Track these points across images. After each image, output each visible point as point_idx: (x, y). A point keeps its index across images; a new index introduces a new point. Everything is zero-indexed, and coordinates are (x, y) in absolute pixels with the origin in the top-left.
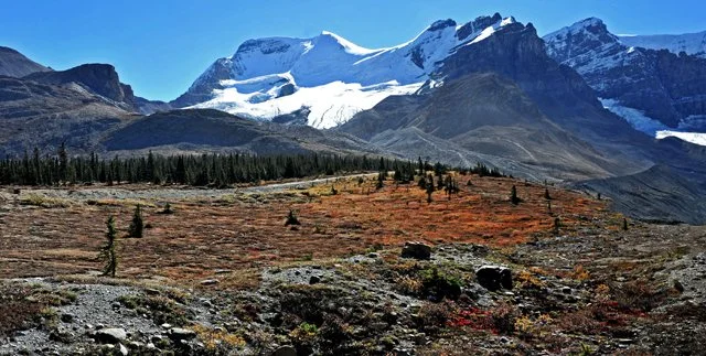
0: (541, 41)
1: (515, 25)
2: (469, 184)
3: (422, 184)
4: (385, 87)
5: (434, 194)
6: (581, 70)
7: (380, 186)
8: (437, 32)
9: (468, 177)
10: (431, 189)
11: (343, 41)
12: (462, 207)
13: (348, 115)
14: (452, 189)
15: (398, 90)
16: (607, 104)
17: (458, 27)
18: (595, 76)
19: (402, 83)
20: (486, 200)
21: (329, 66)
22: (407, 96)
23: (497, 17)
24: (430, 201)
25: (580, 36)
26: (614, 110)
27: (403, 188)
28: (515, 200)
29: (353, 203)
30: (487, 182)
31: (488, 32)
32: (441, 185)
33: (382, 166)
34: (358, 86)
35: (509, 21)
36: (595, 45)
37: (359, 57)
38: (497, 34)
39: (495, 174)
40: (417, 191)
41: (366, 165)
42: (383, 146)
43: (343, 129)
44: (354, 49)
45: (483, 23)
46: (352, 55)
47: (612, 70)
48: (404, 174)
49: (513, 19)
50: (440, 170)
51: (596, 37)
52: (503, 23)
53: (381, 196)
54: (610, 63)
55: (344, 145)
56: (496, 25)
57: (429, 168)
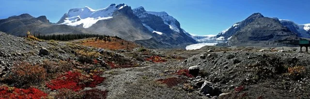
0: (132, 10)
1: (127, 6)
2: (114, 40)
3: (104, 40)
4: (98, 19)
5: (106, 42)
6: (139, 17)
7: (96, 40)
8: (112, 6)
11: (89, 9)
14: (110, 41)
15: (100, 19)
16: (144, 25)
17: (116, 6)
18: (142, 18)
19: (101, 17)
21: (87, 14)
22: (102, 20)
23: (124, 4)
25: (139, 10)
26: (146, 26)
27: (100, 41)
29: (91, 44)
30: (119, 40)
31: (122, 7)
32: (107, 40)
33: (97, 36)
34: (93, 18)
36: (142, 12)
37: (93, 12)
39: (120, 39)
40: (103, 41)
41: (94, 36)
42: (98, 32)
43: (90, 28)
44: (92, 10)
45: (121, 5)
47: (145, 18)
48: (101, 37)
50: (108, 37)
52: (125, 6)
53: (96, 42)
54: (145, 16)
57: (106, 36)
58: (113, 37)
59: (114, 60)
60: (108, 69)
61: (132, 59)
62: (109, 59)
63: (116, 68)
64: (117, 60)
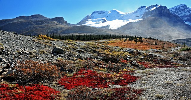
0: (169, 10)
1: (161, 7)
2: (147, 41)
3: (135, 41)
4: (128, 21)
5: (137, 43)
6: (179, 16)
7: (125, 41)
8: (141, 9)
9: (147, 40)
10: (137, 42)
12: (143, 45)
13: (119, 26)
14: (142, 42)
15: (131, 21)
16: (186, 23)
17: (146, 8)
18: (184, 16)
20: (149, 44)
22: (134, 22)
23: (157, 5)
24: (136, 44)
25: (179, 8)
26: (189, 24)
27: (130, 41)
28: (156, 44)
29: (118, 44)
30: (151, 41)
32: (139, 41)
33: (127, 37)
34: (122, 20)
35: (160, 6)
36: (183, 10)
37: (122, 14)
38: (157, 8)
39: (154, 39)
40: (133, 42)
41: (123, 37)
42: (128, 33)
43: (118, 29)
45: (153, 6)
46: (121, 14)
47: (188, 15)
48: (131, 39)
49: (161, 5)
50: (140, 38)
51: (184, 8)
52: (158, 6)
53: (125, 43)
54: (188, 14)
55: (118, 33)
56: (156, 7)
57: (137, 37)
58: (146, 38)
59: (148, 60)
60: (140, 68)
61: (172, 59)
62: (141, 59)
63: (150, 67)
64: (152, 60)
